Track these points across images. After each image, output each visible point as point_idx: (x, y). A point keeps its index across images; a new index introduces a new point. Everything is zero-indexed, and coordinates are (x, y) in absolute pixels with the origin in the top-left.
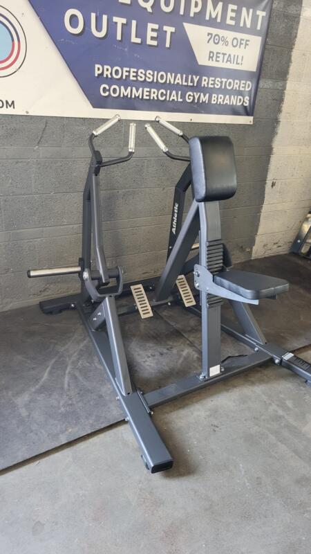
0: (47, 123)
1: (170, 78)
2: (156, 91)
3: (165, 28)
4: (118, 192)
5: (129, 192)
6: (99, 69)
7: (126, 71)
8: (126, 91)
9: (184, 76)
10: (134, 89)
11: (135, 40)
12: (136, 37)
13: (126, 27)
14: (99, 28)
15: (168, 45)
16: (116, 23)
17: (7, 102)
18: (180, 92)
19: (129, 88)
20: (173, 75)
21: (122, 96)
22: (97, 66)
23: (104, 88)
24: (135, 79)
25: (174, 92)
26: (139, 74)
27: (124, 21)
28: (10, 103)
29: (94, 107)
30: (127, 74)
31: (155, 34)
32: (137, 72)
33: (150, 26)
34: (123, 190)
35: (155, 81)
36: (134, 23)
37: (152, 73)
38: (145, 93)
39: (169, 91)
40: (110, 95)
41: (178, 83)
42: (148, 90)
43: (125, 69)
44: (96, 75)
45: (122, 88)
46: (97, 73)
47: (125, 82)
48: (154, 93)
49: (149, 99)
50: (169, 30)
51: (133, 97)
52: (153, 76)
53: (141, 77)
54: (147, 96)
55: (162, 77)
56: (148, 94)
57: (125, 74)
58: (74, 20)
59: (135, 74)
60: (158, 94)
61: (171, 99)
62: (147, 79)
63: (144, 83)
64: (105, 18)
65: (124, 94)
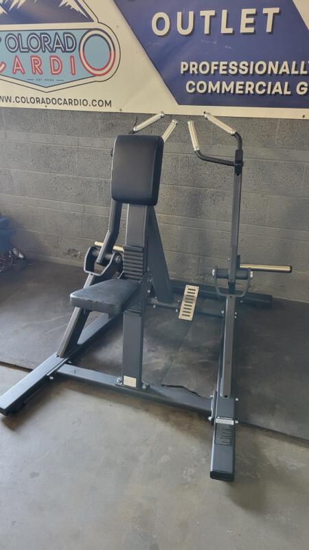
0: (137, 119)
1: (273, 67)
2: (252, 84)
3: (265, 11)
6: (184, 66)
7: (215, 65)
8: (214, 86)
9: (294, 63)
10: (224, 84)
11: (225, 30)
12: (227, 27)
13: (215, 20)
14: (184, 26)
15: (269, 29)
16: (204, 17)
17: (106, 101)
18: (286, 84)
19: (218, 83)
20: (277, 63)
21: (209, 91)
22: (183, 63)
23: (191, 85)
24: (225, 72)
25: (278, 84)
26: (231, 66)
27: (212, 13)
28: (108, 102)
29: (179, 104)
30: (216, 68)
31: (251, 20)
32: (228, 65)
33: (245, 12)
34: (211, 190)
35: (251, 72)
36: (224, 13)
37: (247, 64)
38: (238, 87)
39: (270, 84)
40: (196, 91)
41: (284, 73)
42: (242, 83)
43: (213, 63)
44: (182, 72)
45: (210, 84)
46: (182, 70)
47: (214, 77)
48: (250, 86)
49: (244, 94)
50: (270, 12)
51: (223, 92)
52: (249, 67)
53: (233, 70)
54: (240, 90)
55: (261, 67)
56: (242, 87)
57: (213, 68)
58: (160, 23)
59: (225, 68)
60: (255, 87)
61: (273, 93)
62: (241, 71)
63: (237, 76)
64: (191, 14)
65: (212, 90)
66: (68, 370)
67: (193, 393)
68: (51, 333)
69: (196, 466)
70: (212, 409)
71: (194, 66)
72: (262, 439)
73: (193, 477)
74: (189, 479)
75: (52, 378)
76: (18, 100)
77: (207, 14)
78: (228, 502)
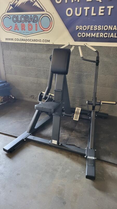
0: (59, 47)
1: (110, 28)
2: (103, 34)
3: (108, 7)
4: (84, 73)
5: (88, 74)
6: (77, 27)
7: (89, 27)
8: (88, 35)
10: (92, 34)
11: (93, 14)
12: (94, 13)
13: (89, 11)
14: (78, 13)
15: (109, 14)
17: (48, 40)
18: (115, 34)
19: (90, 33)
20: (112, 26)
21: (86, 36)
22: (77, 26)
23: (79, 34)
24: (93, 30)
25: (112, 34)
26: (95, 27)
27: (89, 8)
28: (49, 40)
29: (75, 41)
30: (89, 28)
31: (103, 11)
32: (93, 27)
33: (100, 8)
34: (86, 73)
35: (102, 29)
36: (93, 8)
37: (101, 26)
38: (97, 35)
39: (109, 34)
40: (81, 36)
41: (115, 30)
42: (99, 33)
43: (88, 26)
44: (76, 29)
45: (87, 34)
46: (77, 29)
47: (88, 31)
48: (102, 34)
49: (99, 37)
50: (110, 7)
51: (91, 37)
52: (101, 28)
53: (95, 29)
55: (106, 28)
56: (98, 35)
57: (88, 28)
58: (69, 12)
59: (93, 28)
60: (103, 35)
61: (110, 37)
62: (98, 29)
63: (97, 31)
64: (81, 8)
65: (87, 36)
66: (31, 137)
67: (79, 147)
68: (24, 124)
69: (80, 174)
70: (86, 153)
71: (81, 27)
72: (106, 165)
73: (79, 178)
74: (78, 179)
75: (25, 140)
76: (16, 40)
77: (86, 8)
78: (93, 188)
